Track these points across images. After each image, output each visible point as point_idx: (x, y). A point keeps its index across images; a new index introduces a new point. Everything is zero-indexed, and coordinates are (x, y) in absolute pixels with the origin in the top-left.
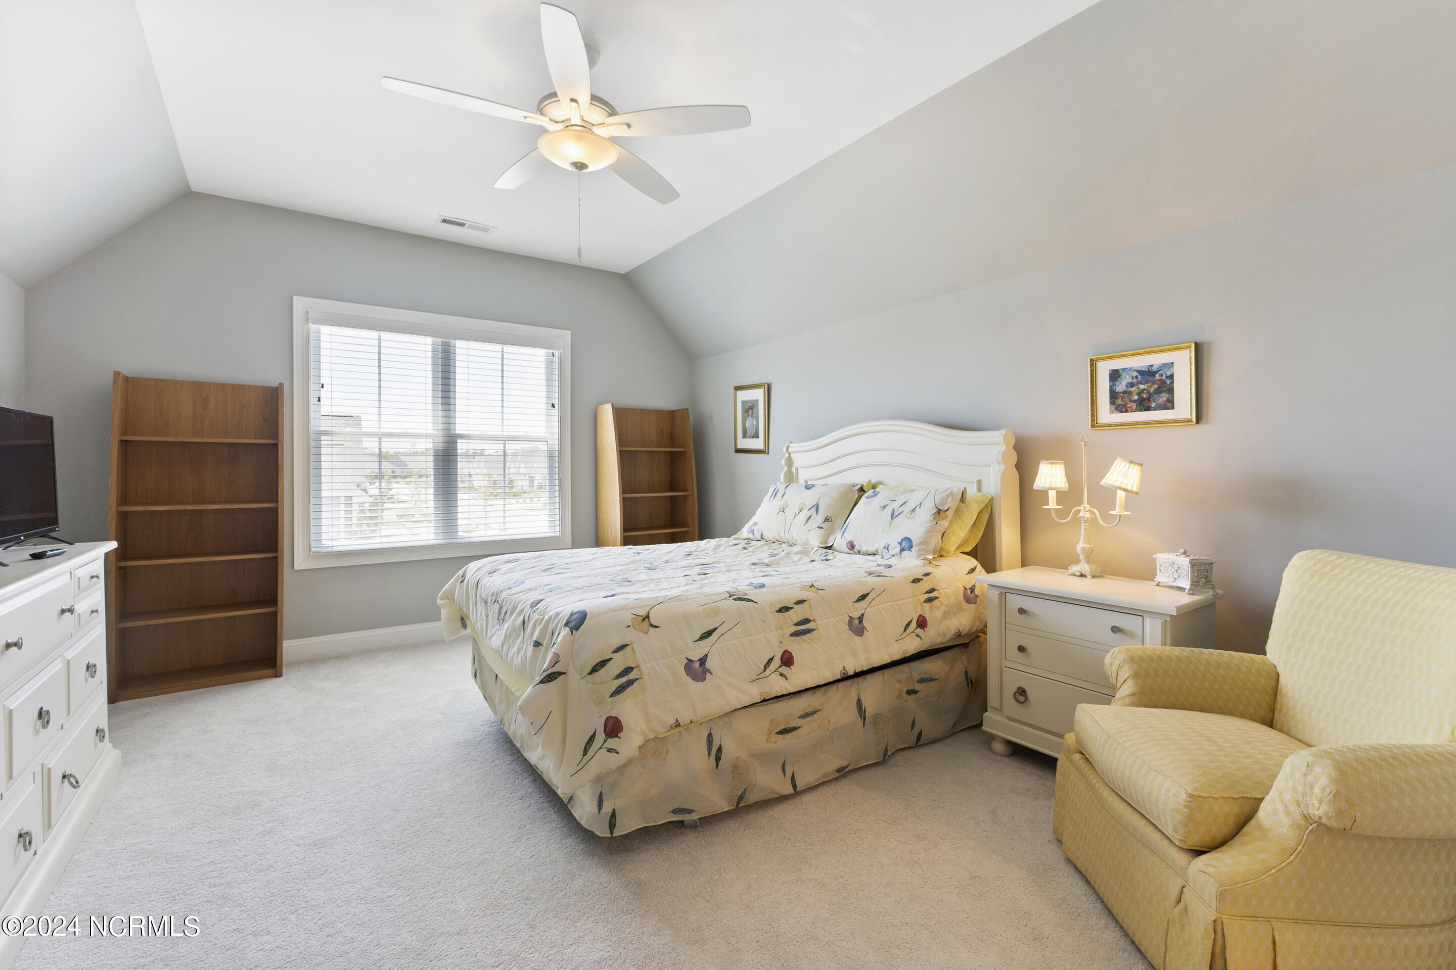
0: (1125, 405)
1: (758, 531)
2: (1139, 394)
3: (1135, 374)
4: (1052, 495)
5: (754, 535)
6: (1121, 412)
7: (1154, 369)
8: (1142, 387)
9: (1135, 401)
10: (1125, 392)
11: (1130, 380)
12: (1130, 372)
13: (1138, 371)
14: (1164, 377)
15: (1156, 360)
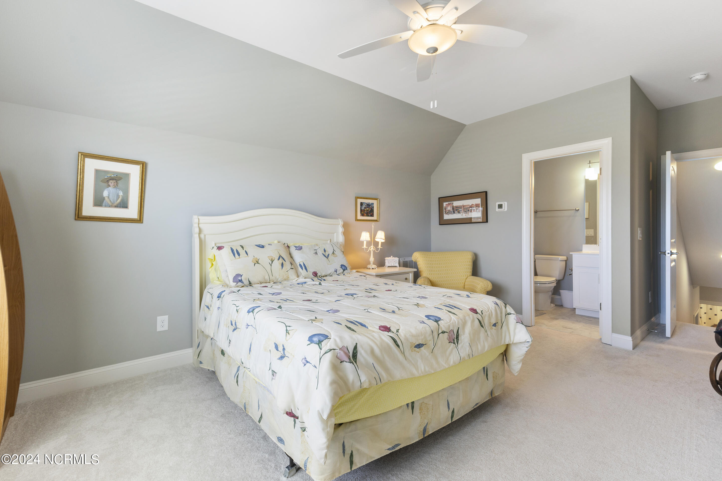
0: (364, 214)
1: (246, 279)
2: (367, 211)
3: (366, 205)
4: (365, 243)
5: (243, 283)
6: (363, 216)
7: (370, 204)
8: (367, 209)
9: (366, 213)
10: (364, 210)
11: (365, 206)
12: (365, 204)
13: (367, 204)
14: (372, 207)
15: (370, 201)
